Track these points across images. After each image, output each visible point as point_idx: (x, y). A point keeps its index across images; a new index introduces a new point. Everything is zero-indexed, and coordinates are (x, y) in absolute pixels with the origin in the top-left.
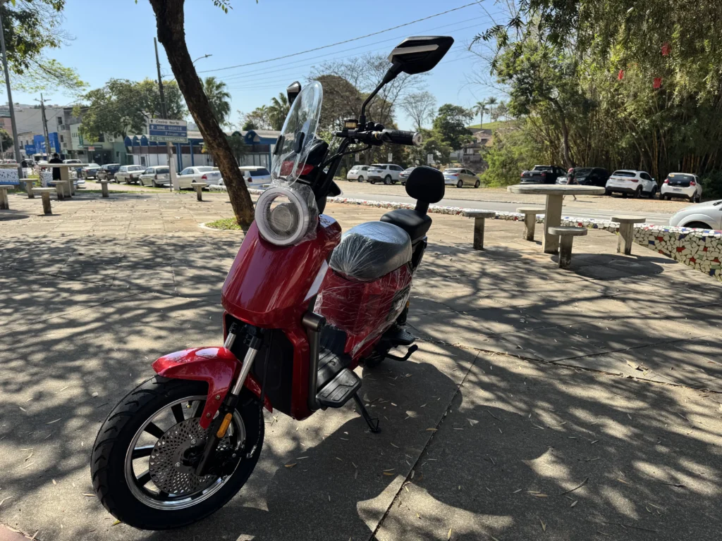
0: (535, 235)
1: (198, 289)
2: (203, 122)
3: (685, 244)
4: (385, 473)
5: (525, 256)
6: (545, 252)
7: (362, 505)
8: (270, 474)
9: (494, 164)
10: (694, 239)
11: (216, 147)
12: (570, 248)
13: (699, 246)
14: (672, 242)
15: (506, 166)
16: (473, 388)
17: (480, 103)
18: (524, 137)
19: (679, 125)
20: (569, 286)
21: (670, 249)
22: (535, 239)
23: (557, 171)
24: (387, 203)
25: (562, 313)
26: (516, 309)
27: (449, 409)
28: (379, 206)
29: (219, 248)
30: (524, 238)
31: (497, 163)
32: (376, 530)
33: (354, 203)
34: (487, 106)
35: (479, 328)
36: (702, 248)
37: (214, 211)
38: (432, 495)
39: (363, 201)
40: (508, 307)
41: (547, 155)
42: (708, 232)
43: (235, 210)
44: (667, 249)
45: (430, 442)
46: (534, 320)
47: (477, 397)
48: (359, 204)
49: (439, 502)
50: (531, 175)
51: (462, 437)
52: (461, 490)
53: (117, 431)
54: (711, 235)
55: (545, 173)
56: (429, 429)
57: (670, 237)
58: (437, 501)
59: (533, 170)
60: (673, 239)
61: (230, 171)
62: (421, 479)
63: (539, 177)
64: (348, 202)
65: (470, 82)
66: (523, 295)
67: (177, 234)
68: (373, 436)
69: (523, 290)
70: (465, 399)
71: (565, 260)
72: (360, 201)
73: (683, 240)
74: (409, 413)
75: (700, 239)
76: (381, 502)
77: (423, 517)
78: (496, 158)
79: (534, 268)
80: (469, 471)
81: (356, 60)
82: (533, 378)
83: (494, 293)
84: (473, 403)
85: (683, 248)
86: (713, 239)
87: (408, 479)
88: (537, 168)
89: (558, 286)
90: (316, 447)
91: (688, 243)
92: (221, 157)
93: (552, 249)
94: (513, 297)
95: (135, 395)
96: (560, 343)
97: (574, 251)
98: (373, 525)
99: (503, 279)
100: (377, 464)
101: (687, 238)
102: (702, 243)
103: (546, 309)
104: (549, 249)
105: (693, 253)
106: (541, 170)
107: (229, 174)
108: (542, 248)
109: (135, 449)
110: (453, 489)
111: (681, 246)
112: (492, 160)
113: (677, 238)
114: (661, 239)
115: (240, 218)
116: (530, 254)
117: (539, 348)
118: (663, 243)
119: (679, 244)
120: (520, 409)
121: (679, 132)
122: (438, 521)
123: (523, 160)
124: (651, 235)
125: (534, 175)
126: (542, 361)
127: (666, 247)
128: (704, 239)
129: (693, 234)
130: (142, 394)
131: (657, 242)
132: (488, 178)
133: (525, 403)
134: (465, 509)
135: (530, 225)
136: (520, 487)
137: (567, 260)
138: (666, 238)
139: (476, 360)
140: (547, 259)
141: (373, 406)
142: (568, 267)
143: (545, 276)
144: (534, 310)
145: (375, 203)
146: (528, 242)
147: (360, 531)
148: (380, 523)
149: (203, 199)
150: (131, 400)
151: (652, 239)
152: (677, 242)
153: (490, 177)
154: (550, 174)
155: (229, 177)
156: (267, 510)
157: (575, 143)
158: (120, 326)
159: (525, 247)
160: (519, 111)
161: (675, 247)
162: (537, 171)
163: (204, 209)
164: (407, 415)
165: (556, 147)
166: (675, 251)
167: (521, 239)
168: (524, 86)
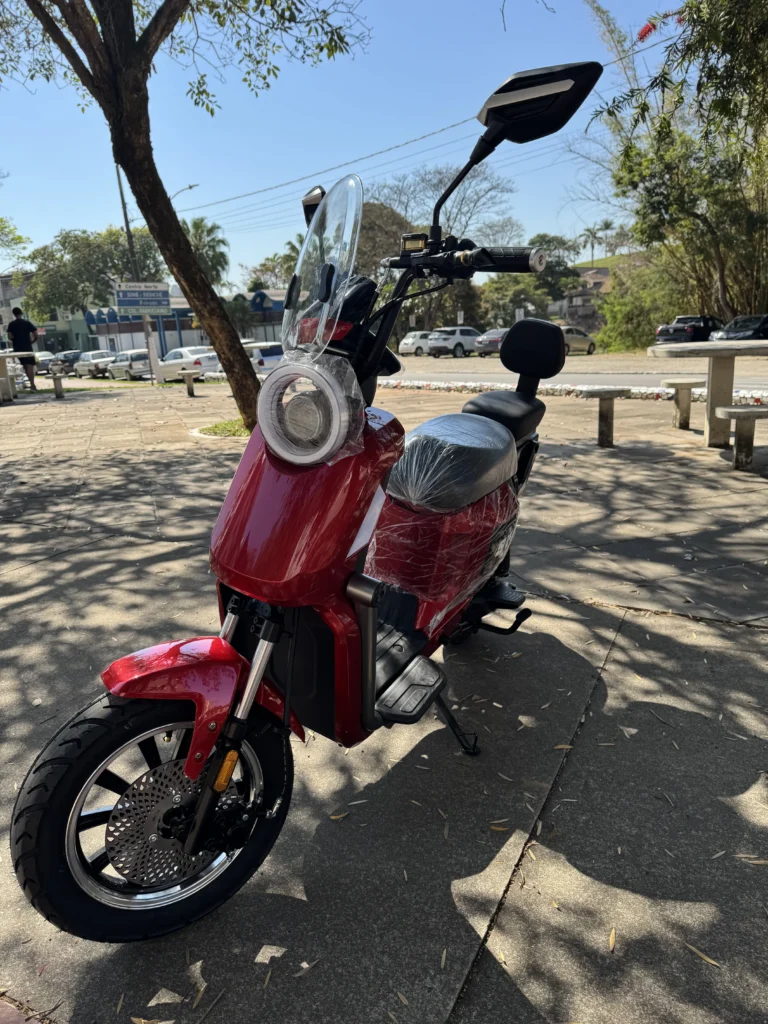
0: (691, 421)
1: (190, 527)
2: (186, 280)
4: (493, 828)
5: (679, 454)
6: (710, 445)
7: (460, 886)
8: (307, 834)
9: (615, 318)
11: (207, 314)
12: (751, 439)
15: (632, 319)
16: (623, 671)
17: (588, 230)
18: (658, 276)
20: (753, 497)
22: (691, 426)
23: (710, 323)
24: (460, 384)
25: (749, 541)
26: (675, 540)
27: (587, 710)
28: (449, 389)
29: (220, 465)
30: (675, 426)
31: (619, 316)
32: (487, 935)
33: (412, 388)
34: (600, 234)
35: (621, 571)
37: (211, 411)
38: (575, 866)
39: (425, 383)
40: (662, 535)
41: (694, 300)
43: (240, 407)
45: (562, 769)
46: (707, 556)
47: (630, 688)
48: (419, 388)
49: (588, 879)
50: (671, 331)
51: (614, 758)
52: (623, 854)
53: (47, 790)
55: (693, 327)
56: (560, 747)
58: (584, 877)
59: (674, 324)
61: (230, 350)
62: (555, 837)
63: (683, 334)
64: (403, 387)
65: (575, 197)
66: (684, 516)
67: (159, 447)
68: (469, 761)
69: (683, 507)
70: (611, 692)
71: (743, 457)
72: (420, 383)
74: (523, 719)
76: (490, 882)
77: (563, 907)
78: (617, 308)
79: (696, 472)
80: (632, 819)
81: (405, 178)
82: (717, 652)
83: (639, 514)
84: (625, 698)
87: (533, 836)
88: (679, 321)
89: (737, 499)
90: (378, 782)
92: (216, 331)
93: (721, 441)
94: (669, 519)
95: (75, 729)
96: (754, 592)
97: (757, 443)
98: (480, 925)
99: (650, 492)
100: (479, 810)
103: (723, 536)
104: (714, 441)
106: (685, 323)
107: (229, 354)
108: (705, 439)
109: (83, 814)
110: (610, 853)
112: (612, 311)
115: (248, 418)
116: (687, 450)
117: (720, 601)
120: (702, 706)
122: (588, 915)
123: (657, 309)
125: (676, 330)
126: (728, 623)
130: (86, 727)
132: (606, 339)
133: (710, 695)
134: (634, 891)
135: (683, 405)
136: (721, 847)
137: (747, 457)
139: (622, 626)
140: (714, 457)
141: (464, 708)
142: (749, 467)
143: (714, 484)
144: (704, 539)
145: (442, 385)
146: (681, 431)
147: (459, 936)
148: (492, 921)
149: (196, 393)
150: (68, 738)
153: (610, 337)
154: (700, 327)
155: (229, 359)
156: (304, 898)
157: (736, 280)
158: (76, 590)
159: (678, 440)
160: (649, 237)
162: (680, 325)
163: (197, 409)
164: (521, 723)
165: (707, 288)
167: (671, 427)
168: (656, 198)
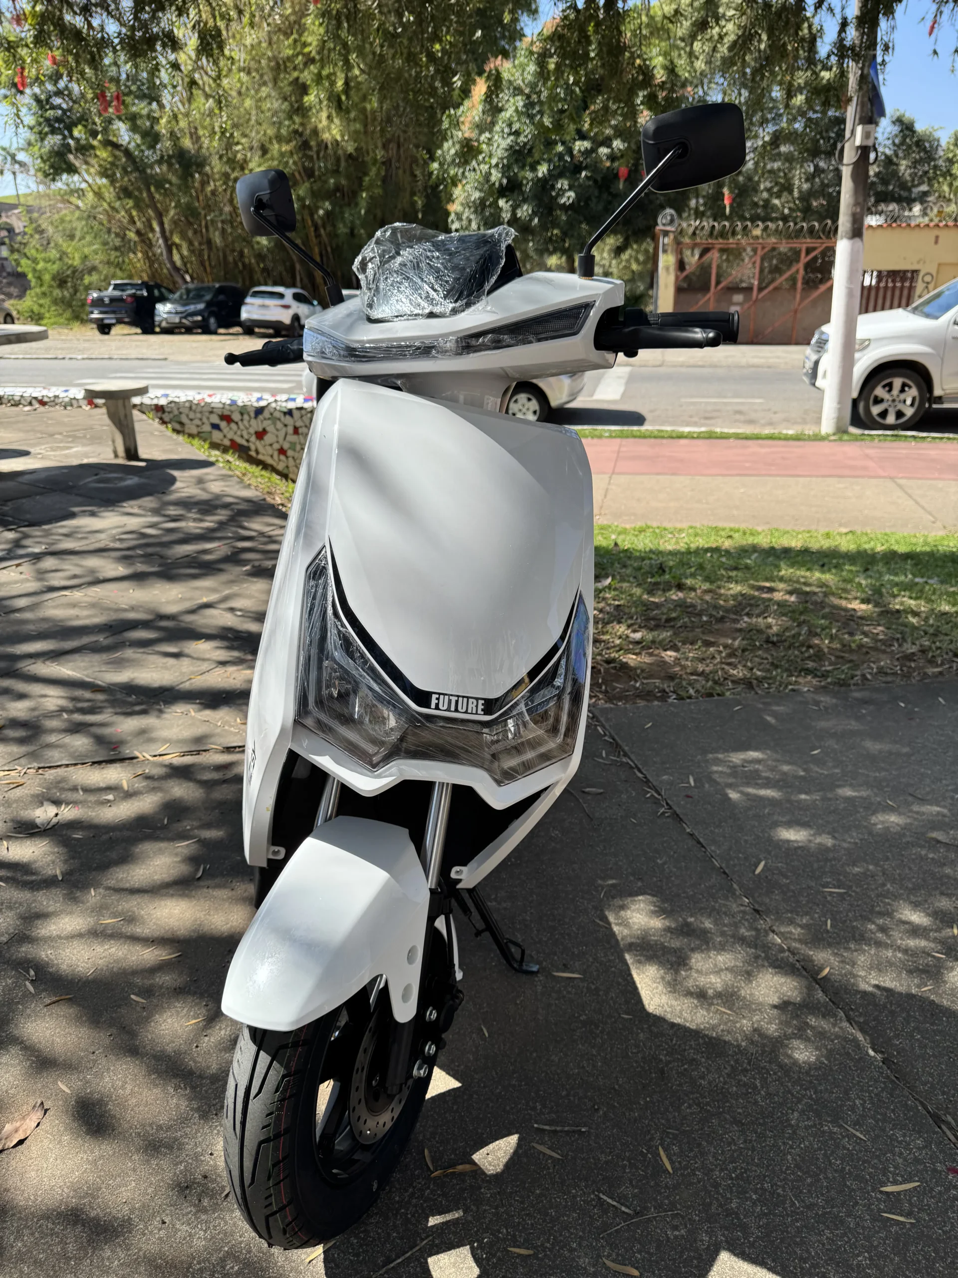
3: (266, 423)
9: (39, 278)
10: (277, 414)
13: (286, 426)
14: (246, 422)
15: (66, 282)
18: (84, 223)
19: (341, 207)
21: (246, 436)
23: (156, 292)
31: (47, 277)
36: (290, 430)
41: (137, 259)
42: (294, 400)
44: (242, 436)
50: (107, 300)
54: (299, 405)
55: (133, 296)
57: (242, 414)
59: (110, 291)
60: (246, 417)
63: (122, 304)
73: (261, 417)
75: (285, 413)
78: (41, 266)
85: (264, 432)
86: (303, 412)
88: (116, 287)
91: (269, 422)
101: (266, 414)
102: (288, 420)
105: (281, 439)
106: (123, 290)
111: (261, 429)
112: (34, 270)
113: (252, 415)
114: (227, 418)
118: (233, 425)
119: (257, 425)
121: (343, 218)
123: (93, 269)
124: (211, 412)
125: (113, 300)
127: (239, 433)
128: (290, 413)
129: (274, 405)
131: (223, 424)
132: (36, 308)
138: (236, 417)
151: (215, 419)
152: (253, 422)
153: (41, 306)
154: (142, 297)
157: (183, 236)
160: (52, 166)
161: (252, 431)
162: (117, 293)
165: (150, 245)
166: (253, 439)
168: (50, 113)
